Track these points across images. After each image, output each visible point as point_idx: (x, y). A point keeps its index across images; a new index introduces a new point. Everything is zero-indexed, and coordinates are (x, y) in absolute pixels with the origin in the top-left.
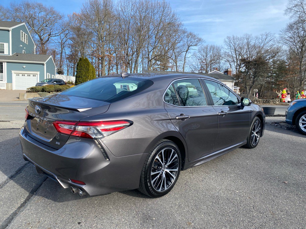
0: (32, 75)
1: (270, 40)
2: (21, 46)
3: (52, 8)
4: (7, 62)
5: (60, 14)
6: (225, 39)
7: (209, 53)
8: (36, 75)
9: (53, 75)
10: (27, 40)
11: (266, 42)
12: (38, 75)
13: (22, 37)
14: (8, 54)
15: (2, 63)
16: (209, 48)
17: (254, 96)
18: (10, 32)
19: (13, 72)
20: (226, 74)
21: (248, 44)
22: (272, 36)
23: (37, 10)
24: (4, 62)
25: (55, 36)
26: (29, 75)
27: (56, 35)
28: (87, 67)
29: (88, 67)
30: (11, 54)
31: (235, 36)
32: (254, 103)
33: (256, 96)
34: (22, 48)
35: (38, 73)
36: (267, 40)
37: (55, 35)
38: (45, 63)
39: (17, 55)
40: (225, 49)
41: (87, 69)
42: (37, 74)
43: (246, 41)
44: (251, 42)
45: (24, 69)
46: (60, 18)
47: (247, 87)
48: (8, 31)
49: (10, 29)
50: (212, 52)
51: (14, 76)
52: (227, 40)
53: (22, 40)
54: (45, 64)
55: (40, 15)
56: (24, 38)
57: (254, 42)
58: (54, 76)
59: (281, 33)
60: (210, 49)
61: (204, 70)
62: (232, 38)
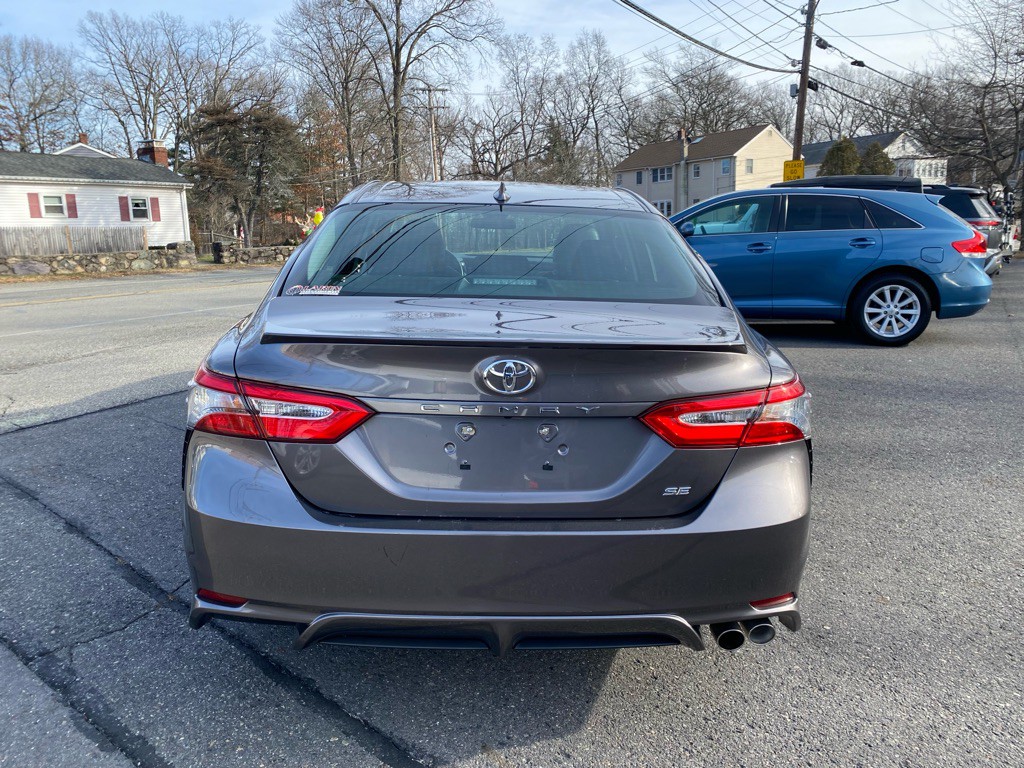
1: (248, 46)
6: (81, 22)
7: (20, 69)
11: (234, 52)
16: (17, 50)
17: (233, 233)
20: (147, 158)
21: (174, 52)
22: (251, 34)
31: (120, 14)
32: (275, 258)
33: (239, 234)
36: (238, 46)
40: (89, 60)
43: (162, 39)
44: (183, 46)
47: (240, 205)
50: (32, 66)
52: (90, 26)
57: (195, 45)
59: (280, 28)
60: (24, 55)
61: (10, 139)
62: (109, 20)
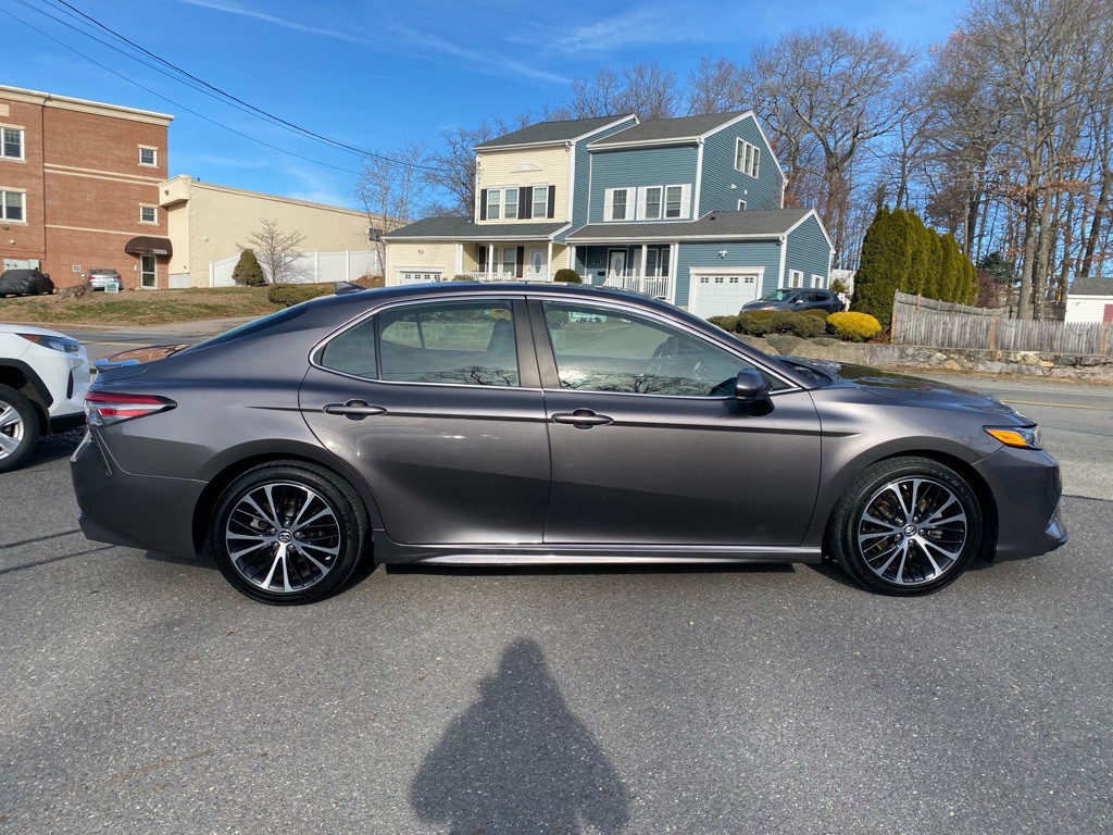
0: (741, 279)
2: (734, 186)
3: (874, 38)
4: (681, 243)
5: (903, 53)
8: (755, 277)
9: (814, 277)
10: (755, 165)
12: (761, 278)
13: (739, 157)
14: (688, 217)
15: (668, 246)
18: (701, 149)
19: (693, 271)
23: (826, 55)
24: (674, 242)
25: (876, 135)
26: (734, 280)
27: (881, 131)
28: (897, 241)
29: (901, 241)
30: (696, 218)
34: (737, 194)
35: (761, 271)
37: (875, 131)
38: (784, 237)
39: (713, 219)
41: (895, 251)
42: (757, 275)
45: (722, 261)
46: (903, 64)
48: (695, 145)
49: (701, 139)
51: (694, 282)
53: (738, 167)
54: (785, 242)
55: (836, 70)
56: (747, 161)
58: (822, 279)
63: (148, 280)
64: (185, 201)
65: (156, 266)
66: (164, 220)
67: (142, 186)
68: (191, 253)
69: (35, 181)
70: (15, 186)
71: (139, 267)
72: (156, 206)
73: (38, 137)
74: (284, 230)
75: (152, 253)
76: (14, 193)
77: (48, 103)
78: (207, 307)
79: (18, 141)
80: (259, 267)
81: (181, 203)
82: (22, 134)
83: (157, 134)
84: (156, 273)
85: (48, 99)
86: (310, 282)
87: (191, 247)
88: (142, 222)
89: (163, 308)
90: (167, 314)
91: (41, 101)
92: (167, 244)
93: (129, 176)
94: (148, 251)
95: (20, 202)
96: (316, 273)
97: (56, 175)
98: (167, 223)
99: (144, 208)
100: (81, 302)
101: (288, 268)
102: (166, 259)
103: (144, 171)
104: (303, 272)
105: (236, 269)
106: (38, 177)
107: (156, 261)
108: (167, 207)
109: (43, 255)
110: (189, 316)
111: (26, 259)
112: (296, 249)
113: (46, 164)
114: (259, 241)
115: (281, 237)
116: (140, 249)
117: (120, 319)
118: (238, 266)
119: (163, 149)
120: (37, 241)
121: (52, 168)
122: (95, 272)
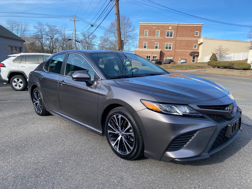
63: (193, 61)
64: (202, 43)
65: (195, 58)
66: (198, 47)
67: (195, 40)
68: (202, 55)
69: (174, 41)
70: (171, 43)
71: (192, 58)
72: (197, 44)
73: (176, 32)
74: (224, 47)
75: (195, 55)
76: (170, 44)
77: (179, 25)
78: (198, 66)
79: (172, 34)
80: (216, 57)
81: (201, 43)
82: (173, 32)
83: (199, 29)
84: (195, 59)
85: (179, 24)
86: (230, 61)
87: (202, 53)
88: (194, 48)
89: (188, 67)
90: (188, 68)
91: (177, 25)
92: (198, 53)
93: (192, 38)
94: (194, 55)
95: (171, 46)
96: (232, 59)
97: (178, 40)
98: (199, 48)
99: (195, 45)
100: (173, 65)
101: (224, 57)
102: (198, 56)
103: (196, 37)
104: (229, 58)
105: (210, 58)
106: (175, 41)
107: (196, 57)
108: (199, 45)
109: (174, 56)
110: (193, 68)
111: (171, 57)
112: (226, 52)
113: (177, 38)
114: (217, 51)
115: (223, 50)
116: (192, 54)
117: (178, 69)
118: (211, 57)
119: (200, 32)
120: (173, 53)
121: (178, 38)
122: (182, 59)
